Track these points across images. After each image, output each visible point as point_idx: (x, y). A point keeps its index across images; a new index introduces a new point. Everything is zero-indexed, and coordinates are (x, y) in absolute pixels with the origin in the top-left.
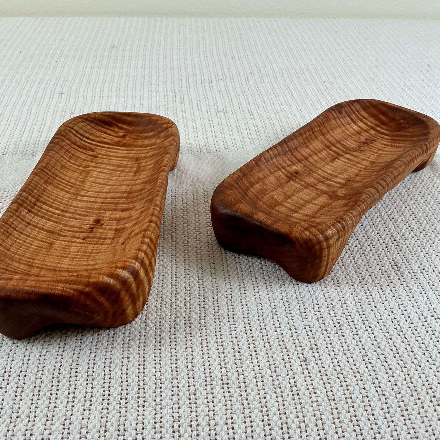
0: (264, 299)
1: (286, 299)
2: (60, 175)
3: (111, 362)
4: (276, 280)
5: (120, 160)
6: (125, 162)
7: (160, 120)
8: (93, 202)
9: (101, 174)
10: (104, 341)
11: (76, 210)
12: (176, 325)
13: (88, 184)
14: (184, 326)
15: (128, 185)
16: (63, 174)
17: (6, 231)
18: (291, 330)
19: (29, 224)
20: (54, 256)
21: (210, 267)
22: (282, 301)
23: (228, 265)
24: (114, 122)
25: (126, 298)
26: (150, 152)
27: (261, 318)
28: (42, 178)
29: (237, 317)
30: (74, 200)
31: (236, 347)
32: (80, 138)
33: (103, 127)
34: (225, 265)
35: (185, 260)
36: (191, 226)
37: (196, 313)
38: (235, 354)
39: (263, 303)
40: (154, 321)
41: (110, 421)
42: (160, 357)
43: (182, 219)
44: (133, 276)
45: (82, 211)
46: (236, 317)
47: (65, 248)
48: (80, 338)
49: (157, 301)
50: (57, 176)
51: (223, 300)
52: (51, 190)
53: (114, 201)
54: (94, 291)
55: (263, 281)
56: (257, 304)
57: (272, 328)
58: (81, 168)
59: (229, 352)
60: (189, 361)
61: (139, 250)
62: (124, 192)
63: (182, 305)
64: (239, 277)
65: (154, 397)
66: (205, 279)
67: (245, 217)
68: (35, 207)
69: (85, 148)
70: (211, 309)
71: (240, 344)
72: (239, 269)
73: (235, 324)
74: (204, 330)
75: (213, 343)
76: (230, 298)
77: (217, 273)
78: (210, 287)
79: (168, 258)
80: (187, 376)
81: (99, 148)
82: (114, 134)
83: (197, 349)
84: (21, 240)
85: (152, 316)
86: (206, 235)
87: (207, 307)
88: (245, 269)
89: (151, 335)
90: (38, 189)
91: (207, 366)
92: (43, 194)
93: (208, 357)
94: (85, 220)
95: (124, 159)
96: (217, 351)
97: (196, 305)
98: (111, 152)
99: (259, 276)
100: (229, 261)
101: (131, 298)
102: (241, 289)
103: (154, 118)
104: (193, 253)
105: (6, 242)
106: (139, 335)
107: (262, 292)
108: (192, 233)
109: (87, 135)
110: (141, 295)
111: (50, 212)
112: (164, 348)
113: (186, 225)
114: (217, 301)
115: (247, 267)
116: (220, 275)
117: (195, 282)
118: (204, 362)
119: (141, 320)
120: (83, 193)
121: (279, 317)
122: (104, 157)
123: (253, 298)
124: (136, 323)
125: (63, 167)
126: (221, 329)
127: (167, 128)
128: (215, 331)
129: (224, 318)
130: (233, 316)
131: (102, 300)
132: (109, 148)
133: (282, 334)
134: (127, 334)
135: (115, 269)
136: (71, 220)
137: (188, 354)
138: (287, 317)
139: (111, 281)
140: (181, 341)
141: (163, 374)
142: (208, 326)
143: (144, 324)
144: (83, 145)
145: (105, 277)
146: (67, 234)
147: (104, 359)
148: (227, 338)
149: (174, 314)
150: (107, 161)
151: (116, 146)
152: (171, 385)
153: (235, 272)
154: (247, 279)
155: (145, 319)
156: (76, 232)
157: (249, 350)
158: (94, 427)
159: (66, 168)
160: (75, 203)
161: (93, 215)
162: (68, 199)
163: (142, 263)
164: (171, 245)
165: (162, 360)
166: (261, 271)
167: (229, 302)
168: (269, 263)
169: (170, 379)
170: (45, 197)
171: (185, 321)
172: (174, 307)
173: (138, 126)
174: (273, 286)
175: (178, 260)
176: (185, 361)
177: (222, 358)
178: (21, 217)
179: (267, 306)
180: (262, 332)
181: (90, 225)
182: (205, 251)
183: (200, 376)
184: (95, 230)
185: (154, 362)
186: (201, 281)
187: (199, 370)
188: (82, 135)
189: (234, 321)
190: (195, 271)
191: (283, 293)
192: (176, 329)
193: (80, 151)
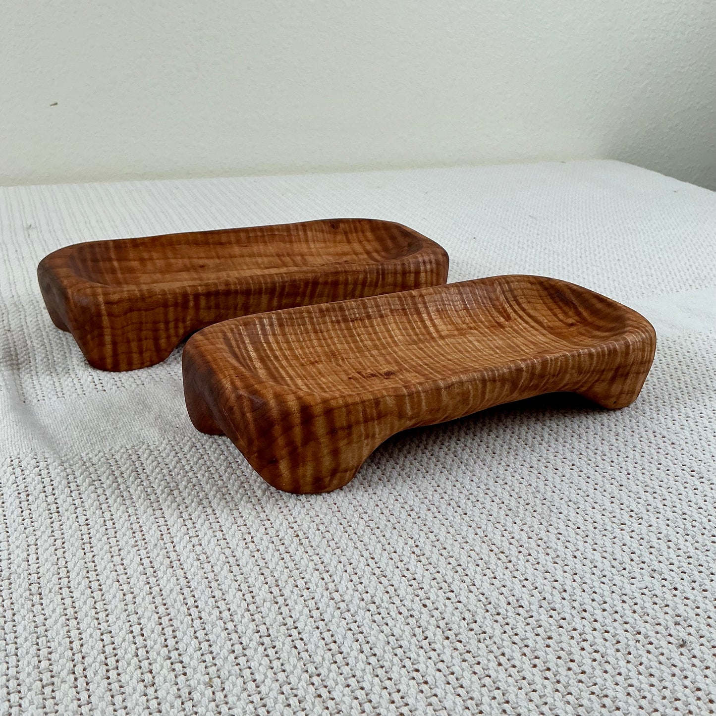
2: (425, 316)
11: (390, 354)
16: (430, 317)
24: (576, 303)
32: (507, 299)
45: (393, 358)
50: (419, 314)
52: (392, 321)
58: (464, 326)
81: (520, 320)
82: (561, 317)
94: (381, 366)
98: (529, 332)
101: (290, 448)
109: (522, 300)
111: (360, 338)
120: (424, 345)
122: (511, 332)
144: (503, 307)
146: (343, 365)
151: (546, 330)
156: (355, 369)
161: (396, 367)
173: (600, 319)
181: (378, 372)
188: (515, 297)
193: (488, 311)
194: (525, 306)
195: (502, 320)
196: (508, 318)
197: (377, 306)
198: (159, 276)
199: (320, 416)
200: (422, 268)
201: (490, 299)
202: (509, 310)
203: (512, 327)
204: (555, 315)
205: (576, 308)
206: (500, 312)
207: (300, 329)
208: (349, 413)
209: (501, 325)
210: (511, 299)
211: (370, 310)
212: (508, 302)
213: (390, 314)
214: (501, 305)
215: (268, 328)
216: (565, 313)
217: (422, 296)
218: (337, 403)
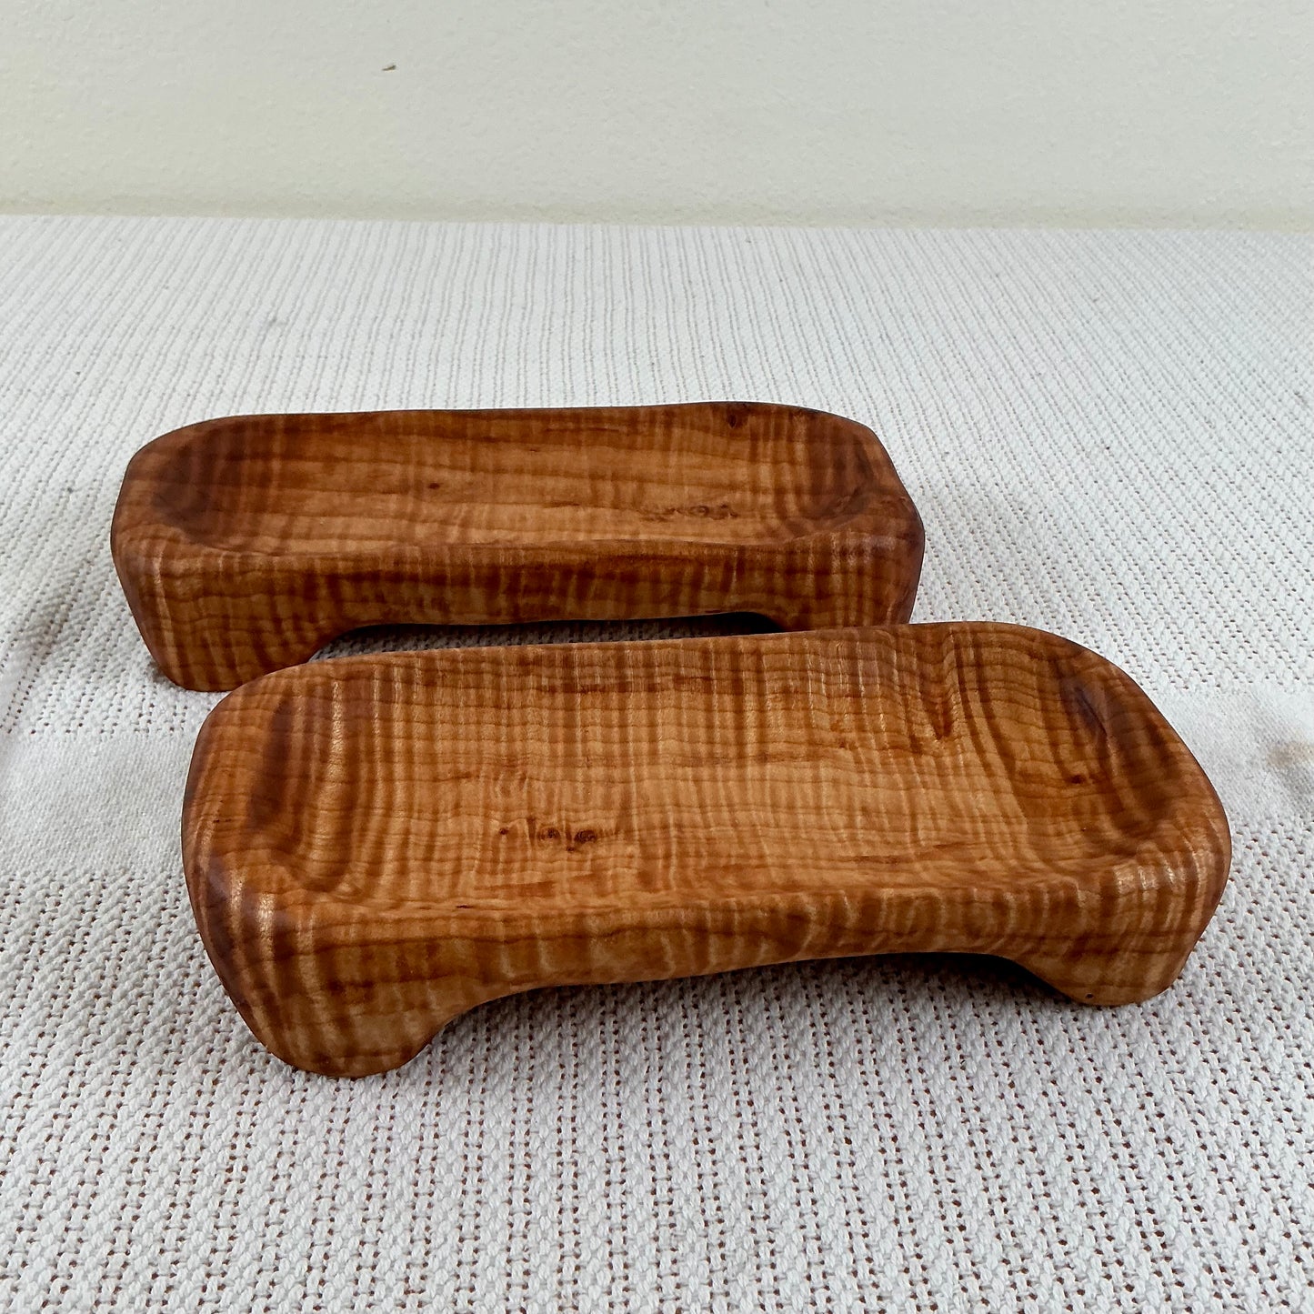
32: (962, 682)
33: (1069, 715)
69: (936, 715)
81: (968, 743)
109: (996, 692)
144: (946, 702)
188: (982, 680)
194: (998, 707)
195: (929, 732)
196: (944, 730)
197: (648, 665)
198: (346, 498)
199: (308, 954)
200: (836, 563)
201: (923, 677)
202: (957, 711)
203: (937, 757)
204: (1054, 745)
205: (1103, 741)
206: (931, 712)
207: (468, 696)
208: (367, 958)
209: (917, 747)
210: (972, 684)
211: (629, 672)
212: (963, 690)
213: (671, 685)
214: (944, 695)
215: (398, 686)
216: (1078, 744)
217: (757, 654)
218: (347, 933)
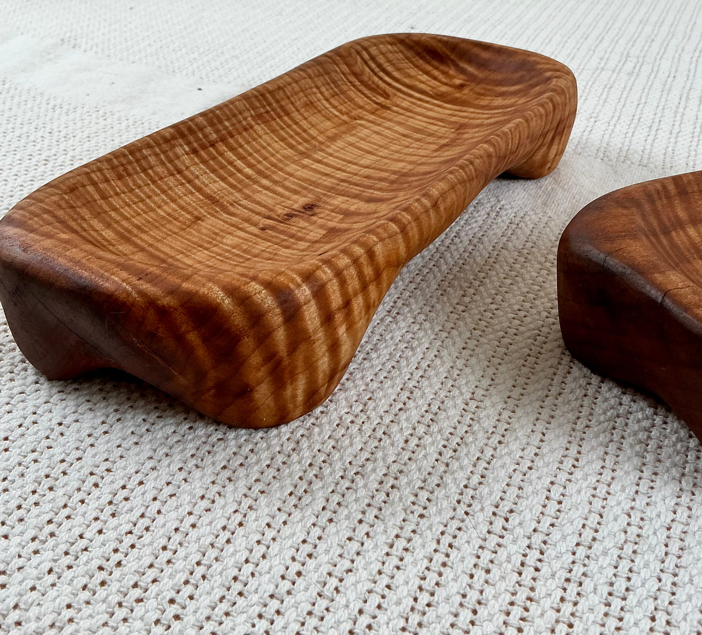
0: (615, 509)
1: (678, 532)
2: (295, 115)
3: (175, 495)
4: (675, 472)
5: (428, 123)
6: (435, 128)
7: (543, 63)
8: (326, 175)
9: (374, 135)
10: (191, 445)
11: (286, 179)
12: (359, 476)
13: (340, 143)
14: (376, 485)
15: (411, 163)
16: (302, 115)
17: (123, 165)
18: (653, 619)
19: (180, 172)
20: (187, 239)
21: (513, 382)
22: (666, 533)
23: (560, 394)
24: (453, 57)
25: (255, 359)
26: (494, 118)
27: (581, 552)
28: (254, 108)
29: (517, 521)
30: (294, 162)
31: (473, 596)
32: (372, 70)
33: (428, 63)
34: (554, 390)
35: (464, 348)
36: (519, 288)
37: (419, 470)
38: (460, 610)
39: (609, 516)
40: (317, 448)
41: (77, 623)
42: (279, 531)
43: (507, 268)
44: (284, 312)
45: (294, 183)
46: (514, 520)
47: (216, 234)
48: (152, 421)
49: (351, 407)
50: (288, 114)
51: (503, 467)
52: (261, 132)
53: (365, 183)
54: (180, 310)
55: (636, 461)
56: (590, 511)
57: (599, 592)
58: (345, 118)
59: (447, 599)
60: (335, 573)
61: (327, 262)
62: (395, 172)
63: (399, 439)
64: (574, 430)
65: (203, 618)
66: (487, 403)
67: (629, 271)
68: (211, 149)
69: (375, 89)
70: (461, 475)
71: (489, 591)
72: (585, 411)
73: (502, 537)
74: (416, 515)
75: (421, 556)
76: (525, 469)
77: (525, 400)
78: (488, 424)
79: (429, 332)
80: (309, 607)
81: (401, 95)
82: (444, 80)
83: (373, 553)
84: (145, 193)
85: (319, 434)
86: (545, 314)
87: (455, 465)
88: (602, 418)
89: (290, 475)
90: (235, 122)
91: (370, 607)
92: (240, 133)
93: (388, 587)
94: (289, 199)
95: (436, 123)
96: (418, 582)
97: (432, 452)
98: (420, 106)
99: (631, 446)
100: (570, 385)
101: (270, 365)
102: (566, 460)
103: (534, 58)
104: (490, 340)
105: (110, 185)
106: (268, 462)
107: (619, 488)
108: (513, 301)
109: (390, 68)
110: (299, 370)
111: (235, 167)
112: (300, 515)
113: (508, 281)
114: (489, 463)
115: (609, 414)
116: (529, 409)
117: (459, 401)
118: (370, 592)
119: (292, 433)
120: (319, 155)
121: (635, 569)
122: (402, 111)
123: (586, 495)
124: (279, 435)
125: (310, 105)
126: (460, 534)
127: (549, 79)
128: (442, 528)
129: (482, 509)
130: (508, 515)
131: (193, 337)
132: (420, 100)
133: (621, 619)
134: (246, 450)
135: (248, 280)
136: (265, 192)
137: (346, 555)
138: (660, 580)
139: (226, 302)
140: (348, 517)
141: (260, 574)
142: (432, 509)
143: (292, 445)
144: (373, 82)
145: (216, 288)
146: (238, 212)
147: (163, 482)
148: (462, 560)
149: (369, 450)
150: (403, 119)
151: (437, 100)
152: (257, 609)
153: (571, 416)
154: (594, 443)
155: (302, 436)
156: (258, 214)
157: (503, 617)
158: (38, 619)
159: (316, 108)
160: (292, 168)
161: (311, 196)
162: (283, 157)
163: (320, 294)
164: (451, 309)
165: (278, 540)
166: (642, 436)
167: (517, 478)
168: (676, 425)
169: (268, 594)
170: (240, 140)
171: (385, 475)
172: (379, 434)
173: (495, 71)
174: (658, 483)
175: (449, 342)
176: (325, 569)
177: (420, 606)
178: (171, 154)
179: (616, 528)
180: (565, 590)
181: (293, 209)
182: (521, 345)
183: (339, 623)
184: (294, 219)
185: (258, 537)
186: (473, 405)
187: (347, 606)
188: (379, 66)
189: (505, 529)
190: (471, 378)
191: (679, 511)
192: (354, 486)
193: (360, 91)
196: (386, 95)
201: (355, 74)
202: (382, 84)
203: (397, 106)
204: (436, 79)
205: (456, 65)
206: (372, 90)
209: (383, 106)
212: (376, 74)
213: (253, 123)
214: (370, 79)
